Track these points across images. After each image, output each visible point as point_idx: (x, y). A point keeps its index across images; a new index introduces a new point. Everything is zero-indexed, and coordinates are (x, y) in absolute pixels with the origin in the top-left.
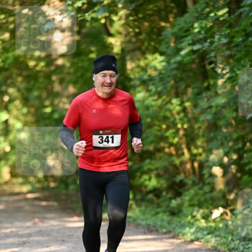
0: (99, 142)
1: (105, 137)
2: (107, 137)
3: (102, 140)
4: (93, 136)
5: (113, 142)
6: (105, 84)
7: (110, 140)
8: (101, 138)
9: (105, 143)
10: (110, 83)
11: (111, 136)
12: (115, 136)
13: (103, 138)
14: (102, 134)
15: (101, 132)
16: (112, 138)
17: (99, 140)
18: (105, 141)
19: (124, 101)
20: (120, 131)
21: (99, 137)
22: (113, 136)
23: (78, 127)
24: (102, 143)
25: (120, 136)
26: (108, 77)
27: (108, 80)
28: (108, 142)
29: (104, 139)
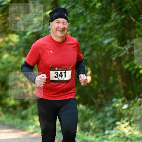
0: (55, 77)
1: (59, 72)
2: (61, 73)
3: (57, 75)
4: (50, 72)
5: (65, 77)
6: (59, 29)
7: (63, 74)
8: (56, 73)
9: (60, 78)
10: (63, 29)
11: (64, 71)
12: (67, 72)
13: (58, 73)
14: (58, 70)
15: (56, 69)
16: (65, 73)
17: (55, 75)
18: (60, 76)
19: (73, 44)
20: (71, 68)
21: (55, 73)
22: (65, 72)
23: (37, 64)
24: (57, 77)
25: (70, 71)
26: (62, 24)
27: (61, 26)
28: (62, 76)
29: (59, 75)
